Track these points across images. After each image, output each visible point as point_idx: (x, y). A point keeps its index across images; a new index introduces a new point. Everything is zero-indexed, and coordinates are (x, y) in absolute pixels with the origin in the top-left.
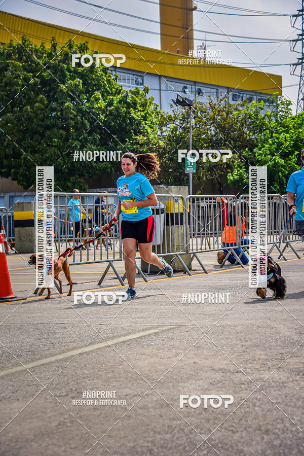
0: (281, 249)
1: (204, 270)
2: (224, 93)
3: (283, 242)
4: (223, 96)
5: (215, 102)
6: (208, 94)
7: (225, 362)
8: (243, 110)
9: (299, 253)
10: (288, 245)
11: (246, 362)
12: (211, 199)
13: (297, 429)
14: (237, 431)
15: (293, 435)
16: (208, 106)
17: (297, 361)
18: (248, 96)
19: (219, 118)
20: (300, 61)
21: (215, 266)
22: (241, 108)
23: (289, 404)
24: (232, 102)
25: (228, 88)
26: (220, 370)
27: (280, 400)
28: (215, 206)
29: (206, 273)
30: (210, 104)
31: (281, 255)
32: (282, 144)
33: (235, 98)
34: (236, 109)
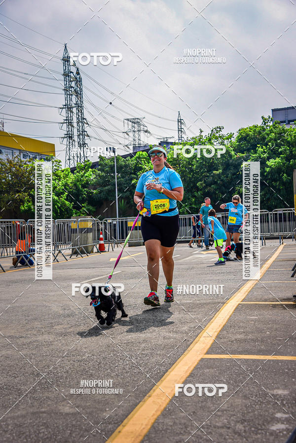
0: (55, 255)
1: (3, 270)
2: (17, 153)
3: (57, 250)
4: (17, 155)
5: (11, 158)
6: (6, 153)
7: (13, 331)
8: (30, 164)
9: (66, 257)
10: (60, 252)
11: (27, 330)
12: (8, 222)
13: (57, 371)
14: (18, 377)
15: (55, 375)
16: (6, 161)
17: (61, 327)
18: (34, 156)
19: (14, 169)
20: (66, 136)
21: (11, 267)
22: (28, 164)
23: (54, 355)
24: (23, 160)
25: (20, 150)
26: (10, 336)
27: (48, 354)
28: (11, 227)
29: (4, 271)
30: (7, 160)
31: (55, 259)
32: (56, 187)
33: (24, 156)
34: (25, 164)
